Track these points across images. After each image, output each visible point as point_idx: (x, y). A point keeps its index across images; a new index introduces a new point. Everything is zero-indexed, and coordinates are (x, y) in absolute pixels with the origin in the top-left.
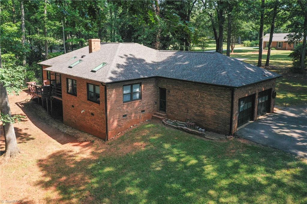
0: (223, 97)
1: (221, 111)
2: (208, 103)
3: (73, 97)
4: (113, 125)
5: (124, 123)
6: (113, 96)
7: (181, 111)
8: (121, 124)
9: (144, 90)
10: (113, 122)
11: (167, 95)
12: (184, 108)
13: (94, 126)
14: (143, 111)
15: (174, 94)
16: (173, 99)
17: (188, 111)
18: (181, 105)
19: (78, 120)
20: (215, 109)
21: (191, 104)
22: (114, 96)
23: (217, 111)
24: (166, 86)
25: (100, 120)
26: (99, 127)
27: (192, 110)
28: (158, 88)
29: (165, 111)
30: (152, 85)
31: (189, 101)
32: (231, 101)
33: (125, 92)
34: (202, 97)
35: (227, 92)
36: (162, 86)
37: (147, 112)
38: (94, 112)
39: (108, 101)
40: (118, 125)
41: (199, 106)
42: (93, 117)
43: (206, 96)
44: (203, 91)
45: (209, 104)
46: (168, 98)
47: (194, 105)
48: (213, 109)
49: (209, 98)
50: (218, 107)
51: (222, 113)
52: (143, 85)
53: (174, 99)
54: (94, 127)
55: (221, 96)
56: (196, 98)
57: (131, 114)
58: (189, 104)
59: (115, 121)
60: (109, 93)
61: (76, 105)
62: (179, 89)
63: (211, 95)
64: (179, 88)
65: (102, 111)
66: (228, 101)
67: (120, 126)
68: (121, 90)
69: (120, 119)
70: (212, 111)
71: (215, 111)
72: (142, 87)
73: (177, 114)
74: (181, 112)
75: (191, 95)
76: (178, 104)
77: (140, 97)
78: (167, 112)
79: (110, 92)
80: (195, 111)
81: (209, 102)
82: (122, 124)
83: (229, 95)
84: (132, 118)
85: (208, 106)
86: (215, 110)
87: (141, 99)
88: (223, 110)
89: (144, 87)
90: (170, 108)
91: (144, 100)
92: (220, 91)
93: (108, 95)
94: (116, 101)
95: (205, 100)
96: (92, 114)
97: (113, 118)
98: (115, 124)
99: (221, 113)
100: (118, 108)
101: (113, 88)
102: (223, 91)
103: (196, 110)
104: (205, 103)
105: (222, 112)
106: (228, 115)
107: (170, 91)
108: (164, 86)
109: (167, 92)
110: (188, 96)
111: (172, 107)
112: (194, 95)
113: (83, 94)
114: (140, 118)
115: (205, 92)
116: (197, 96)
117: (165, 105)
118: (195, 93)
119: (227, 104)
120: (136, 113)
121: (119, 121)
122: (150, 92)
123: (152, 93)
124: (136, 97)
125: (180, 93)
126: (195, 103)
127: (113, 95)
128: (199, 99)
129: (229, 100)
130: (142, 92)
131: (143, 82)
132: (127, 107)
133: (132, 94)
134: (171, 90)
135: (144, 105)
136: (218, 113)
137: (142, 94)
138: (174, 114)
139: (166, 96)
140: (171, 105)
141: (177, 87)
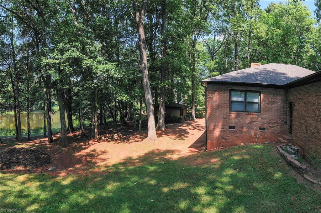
5: (231, 136)
7: (302, 131)
8: (226, 136)
9: (263, 101)
10: (214, 129)
11: (293, 110)
14: (262, 129)
15: (297, 108)
22: (217, 100)
28: (288, 102)
30: (279, 98)
33: (234, 99)
39: (207, 104)
40: (222, 137)
52: (263, 95)
53: (297, 114)
57: (242, 127)
59: (217, 131)
67: (225, 139)
68: (226, 95)
69: (225, 130)
72: (261, 97)
76: (300, 121)
78: (293, 134)
84: (244, 134)
87: (260, 112)
89: (264, 98)
91: (264, 115)
93: (207, 98)
98: (218, 134)
100: (221, 116)
101: (215, 91)
109: (293, 106)
111: (296, 127)
114: (256, 137)
120: (249, 128)
121: (222, 132)
122: (276, 106)
123: (278, 108)
127: (214, 98)
130: (261, 104)
132: (236, 118)
133: (245, 103)
138: (297, 137)
140: (295, 124)
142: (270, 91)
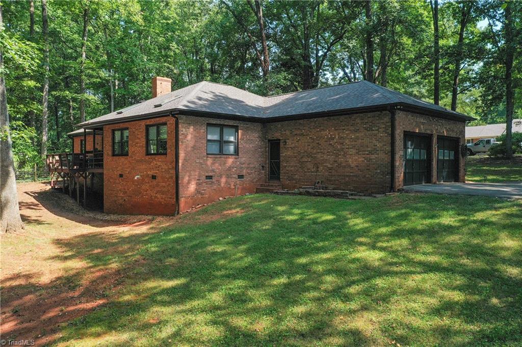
0: (377, 128)
1: (373, 154)
2: (350, 147)
3: (122, 159)
4: (189, 189)
5: (207, 190)
6: (189, 137)
7: (306, 170)
8: (203, 190)
9: (242, 139)
10: (189, 182)
11: (281, 149)
12: (310, 166)
13: (156, 197)
14: (241, 177)
15: (293, 145)
16: (292, 154)
17: (318, 168)
18: (306, 160)
19: (129, 196)
20: (364, 152)
21: (322, 155)
22: (192, 138)
23: (368, 156)
24: (280, 134)
25: (166, 183)
26: (164, 196)
27: (324, 165)
28: (267, 141)
29: (279, 179)
30: (257, 135)
31: (319, 151)
32: (390, 133)
33: (209, 137)
34: (342, 137)
35: (383, 120)
36: (273, 136)
37: (247, 179)
38: (157, 172)
39: (180, 143)
40: (198, 191)
41: (337, 155)
42: (155, 182)
43: (347, 135)
44: (344, 128)
45: (354, 147)
46: (284, 153)
47: (328, 155)
48: (360, 155)
49: (353, 137)
50: (369, 149)
51: (376, 158)
52: (242, 131)
53: (294, 153)
54: (156, 199)
55: (373, 129)
56: (331, 143)
57: (221, 176)
58: (319, 156)
59: (193, 183)
60: (182, 131)
61: (127, 171)
62: (302, 135)
63: (357, 131)
64: (302, 133)
65: (170, 166)
66: (386, 134)
67: (202, 194)
68: (202, 131)
69: (201, 181)
70: (359, 158)
71: (364, 158)
72: (239, 133)
73: (298, 178)
74: (305, 173)
75: (322, 138)
76: (301, 160)
77: (237, 152)
78: (282, 179)
79: (184, 130)
80: (329, 166)
81: (352, 143)
82: (205, 190)
83: (387, 123)
84: (222, 185)
85: (353, 151)
86: (364, 154)
87: (238, 155)
88: (377, 152)
89: (242, 135)
90: (287, 170)
91: (243, 158)
92: (370, 119)
93: (180, 134)
94: (194, 147)
95: (347, 141)
96: (154, 177)
97: (189, 177)
98: (192, 187)
99: (374, 157)
100: (197, 161)
101: (189, 124)
102: (377, 118)
103: (331, 163)
104: (347, 147)
105: (377, 156)
106: (387, 158)
107: (287, 141)
108: (277, 135)
109: (282, 145)
110: (318, 142)
111: (290, 169)
112: (327, 138)
113: (140, 146)
114: (235, 188)
115: (346, 127)
116: (333, 139)
117: (279, 168)
118: (329, 134)
119: (385, 140)
120: (228, 177)
121: (198, 184)
122: (254, 146)
123: (256, 148)
124: (228, 149)
125: (303, 141)
126: (329, 151)
127: (189, 134)
128: (336, 142)
129: (388, 131)
130: (240, 143)
131: (242, 125)
132: (213, 164)
133: (222, 143)
134: (289, 139)
135: (243, 166)
136: (370, 159)
137: (240, 146)
138: (294, 179)
139: (281, 152)
140: (288, 164)
141: (298, 132)
142: (248, 126)
